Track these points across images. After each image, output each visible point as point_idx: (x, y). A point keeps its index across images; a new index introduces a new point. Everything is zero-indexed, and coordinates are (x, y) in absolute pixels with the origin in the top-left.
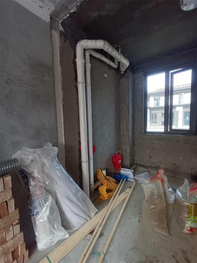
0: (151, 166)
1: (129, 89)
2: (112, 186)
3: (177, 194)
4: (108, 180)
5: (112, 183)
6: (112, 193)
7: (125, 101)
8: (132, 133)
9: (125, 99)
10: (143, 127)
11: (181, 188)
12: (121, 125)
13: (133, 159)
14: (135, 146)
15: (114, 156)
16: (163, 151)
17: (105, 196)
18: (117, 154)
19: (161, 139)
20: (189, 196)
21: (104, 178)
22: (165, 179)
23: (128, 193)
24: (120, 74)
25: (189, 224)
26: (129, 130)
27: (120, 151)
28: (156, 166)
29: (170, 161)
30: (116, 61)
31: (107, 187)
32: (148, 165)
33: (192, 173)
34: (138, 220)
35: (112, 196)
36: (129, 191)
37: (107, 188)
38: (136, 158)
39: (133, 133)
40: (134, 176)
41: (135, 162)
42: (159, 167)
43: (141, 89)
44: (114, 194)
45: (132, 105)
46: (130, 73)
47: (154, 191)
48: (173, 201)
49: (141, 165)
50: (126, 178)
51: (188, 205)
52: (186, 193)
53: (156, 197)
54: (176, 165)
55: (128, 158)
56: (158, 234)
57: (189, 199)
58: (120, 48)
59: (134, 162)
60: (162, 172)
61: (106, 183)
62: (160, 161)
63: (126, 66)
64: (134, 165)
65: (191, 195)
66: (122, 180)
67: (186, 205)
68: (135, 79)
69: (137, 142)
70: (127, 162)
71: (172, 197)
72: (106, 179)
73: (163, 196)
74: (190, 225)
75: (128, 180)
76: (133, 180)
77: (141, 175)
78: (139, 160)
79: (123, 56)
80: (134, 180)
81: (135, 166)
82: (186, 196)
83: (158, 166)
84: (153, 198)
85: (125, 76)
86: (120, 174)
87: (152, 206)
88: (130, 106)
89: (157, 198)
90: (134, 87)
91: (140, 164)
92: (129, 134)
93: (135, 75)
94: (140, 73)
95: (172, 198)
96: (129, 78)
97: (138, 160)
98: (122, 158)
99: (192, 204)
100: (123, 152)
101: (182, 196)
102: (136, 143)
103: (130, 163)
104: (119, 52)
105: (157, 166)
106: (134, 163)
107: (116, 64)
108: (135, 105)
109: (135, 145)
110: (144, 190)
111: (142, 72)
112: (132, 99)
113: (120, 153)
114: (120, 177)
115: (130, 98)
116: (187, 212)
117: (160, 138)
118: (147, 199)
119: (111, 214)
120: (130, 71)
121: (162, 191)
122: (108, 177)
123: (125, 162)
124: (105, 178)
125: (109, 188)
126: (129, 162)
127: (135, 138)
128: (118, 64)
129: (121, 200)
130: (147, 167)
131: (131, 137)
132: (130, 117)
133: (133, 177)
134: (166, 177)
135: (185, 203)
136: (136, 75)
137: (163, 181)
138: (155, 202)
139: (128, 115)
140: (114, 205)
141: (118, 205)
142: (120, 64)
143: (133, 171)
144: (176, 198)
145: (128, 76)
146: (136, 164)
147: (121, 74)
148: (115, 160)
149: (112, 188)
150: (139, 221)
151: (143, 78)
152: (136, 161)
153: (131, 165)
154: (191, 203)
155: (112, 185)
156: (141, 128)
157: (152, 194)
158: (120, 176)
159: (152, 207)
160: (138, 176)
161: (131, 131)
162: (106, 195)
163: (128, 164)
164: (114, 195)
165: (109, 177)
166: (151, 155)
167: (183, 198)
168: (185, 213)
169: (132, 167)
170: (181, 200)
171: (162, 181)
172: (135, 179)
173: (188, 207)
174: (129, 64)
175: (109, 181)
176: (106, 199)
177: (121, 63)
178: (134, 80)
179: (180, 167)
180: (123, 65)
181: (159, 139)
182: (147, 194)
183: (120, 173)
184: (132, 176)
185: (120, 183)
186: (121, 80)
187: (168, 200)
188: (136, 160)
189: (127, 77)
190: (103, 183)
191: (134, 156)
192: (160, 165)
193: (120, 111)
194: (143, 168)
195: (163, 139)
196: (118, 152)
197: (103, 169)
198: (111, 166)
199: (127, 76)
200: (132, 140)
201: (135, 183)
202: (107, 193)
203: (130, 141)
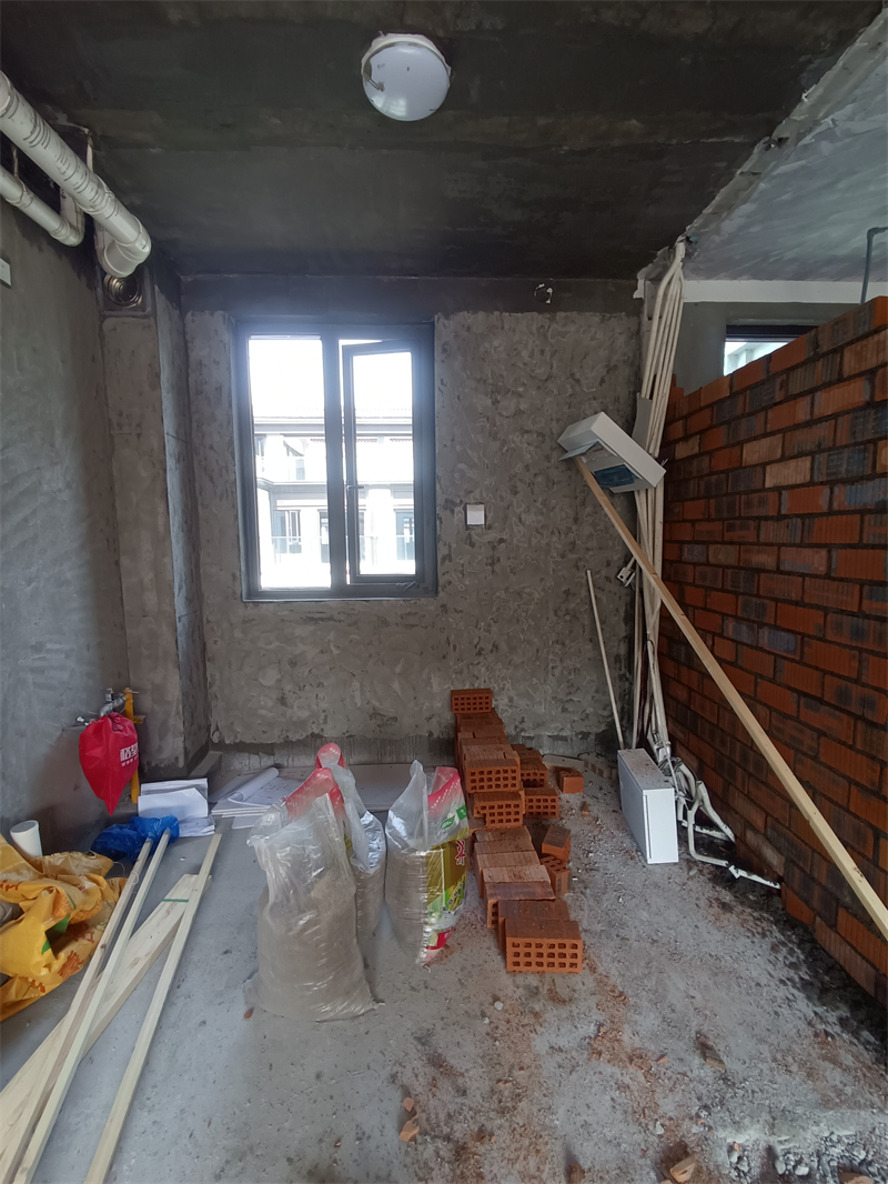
0: (286, 742)
1: (158, 376)
2: (85, 903)
3: (392, 827)
4: (60, 874)
5: (88, 885)
6: (91, 940)
7: (139, 435)
8: (189, 601)
9: (139, 425)
10: (243, 569)
11: (401, 800)
12: (125, 562)
13: (199, 728)
14: (208, 664)
15: (91, 731)
16: (331, 669)
17: (44, 972)
18: (109, 715)
19: (322, 619)
20: (429, 823)
21: (28, 874)
22: (347, 779)
23: (187, 901)
24: (99, 290)
25: (433, 925)
26: (171, 587)
27: (127, 699)
28: (307, 736)
29: (359, 705)
30: (67, 204)
31: (55, 918)
32: (275, 737)
33: (431, 734)
34: (243, 1009)
35: (90, 957)
36: (188, 889)
37: (52, 923)
38: (218, 718)
39: (195, 599)
40: (211, 805)
41: (215, 739)
42: (322, 737)
43: (219, 389)
44: (105, 938)
45: (178, 461)
46: (161, 301)
47: (304, 849)
48: (378, 862)
49: (241, 747)
50: (168, 830)
51: (427, 857)
52: (421, 812)
53: (314, 874)
54: (380, 715)
55: (177, 723)
56: (332, 1023)
57: (430, 833)
58: (90, 141)
59: (209, 740)
60: (330, 755)
61: (48, 899)
62: (324, 711)
63: (131, 251)
64: (211, 752)
65: (433, 818)
66: (146, 847)
67: (422, 857)
68: (188, 337)
69: (215, 642)
70: (172, 746)
71: (375, 846)
72: (40, 877)
73: (343, 859)
74: (436, 927)
75: (184, 833)
76: (210, 825)
77: (245, 791)
78: (232, 723)
79: (113, 197)
80: (213, 827)
81: (213, 755)
82: (419, 823)
83: (316, 732)
84: (305, 880)
85: (134, 309)
86: (133, 820)
87: (301, 919)
88: (171, 463)
89: (319, 876)
90: (188, 376)
91: (237, 741)
92: (173, 605)
93: (189, 314)
94: (212, 314)
95: (372, 851)
96: (152, 320)
97: (226, 726)
98: (142, 735)
99: (438, 848)
100: (147, 702)
101: (407, 831)
102: (211, 647)
103: (185, 748)
104: (84, 160)
105: (312, 734)
106: (207, 743)
107: (72, 226)
108: (196, 464)
109: (209, 655)
110: (263, 859)
111: (221, 312)
112: (177, 432)
113: (129, 708)
114: (132, 833)
115: (169, 425)
116: (424, 882)
117: (317, 616)
118: (277, 897)
119: (87, 1058)
120: (162, 291)
121: (338, 839)
122: (57, 859)
123: (160, 750)
124: (37, 866)
125: (68, 915)
126: (181, 745)
127: (208, 622)
128: (80, 227)
129: (146, 955)
130: (269, 749)
131: (183, 619)
132: (175, 521)
133: (210, 812)
134: (350, 774)
135: (417, 854)
136: (193, 315)
137: (339, 792)
138: (312, 894)
139: (161, 509)
140: (106, 997)
141: (134, 988)
142: (99, 234)
143: (204, 782)
144: (389, 844)
145: (149, 309)
146: (221, 746)
147: (107, 288)
148: (97, 752)
149: (88, 908)
150: (249, 1014)
151: (227, 337)
152: (217, 734)
153: (191, 756)
154: (435, 844)
155: (87, 892)
156: (234, 575)
157: (298, 866)
158: (135, 829)
159: (302, 922)
160: (229, 799)
161: (180, 588)
162: (48, 966)
163: (177, 759)
164: (102, 947)
165: (66, 854)
166: (284, 694)
167: (411, 835)
168: (420, 892)
169: (199, 766)
170: (405, 845)
171: (336, 795)
172: (217, 821)
173: (427, 864)
174: (148, 250)
175: (64, 881)
176: (48, 989)
177: (103, 228)
178: (186, 343)
179: (395, 719)
180: (113, 244)
181: (312, 619)
182: (275, 874)
183: (137, 814)
184: (202, 809)
185: (138, 865)
186: (109, 323)
187: (360, 866)
188: (217, 729)
189: (145, 317)
190: (21, 904)
191: (207, 710)
192: (322, 730)
193: (112, 489)
194: (252, 756)
195: (331, 619)
196: (116, 704)
197: (18, 822)
198: (76, 788)
199: (142, 307)
200: (193, 632)
201: (217, 839)
202: (56, 952)
203: (182, 640)
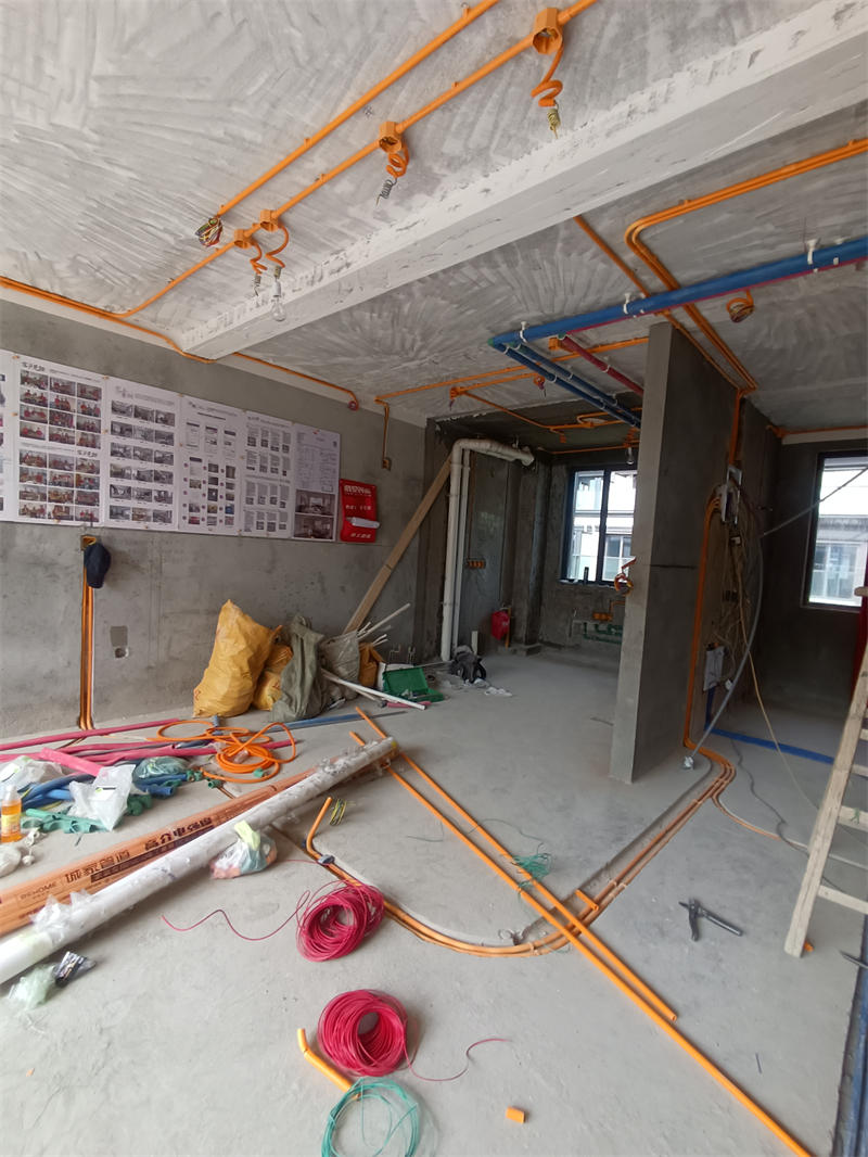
7: (526, 515)
8: (537, 579)
9: (527, 512)
10: (561, 568)
12: (517, 560)
13: (532, 632)
14: (541, 606)
15: (495, 613)
18: (502, 611)
19: (590, 594)
26: (529, 571)
27: (509, 608)
38: (542, 630)
39: (540, 578)
41: (540, 638)
43: (560, 495)
45: (540, 524)
46: (542, 467)
55: (525, 624)
58: (518, 438)
59: (538, 637)
64: (538, 642)
68: (552, 475)
69: (547, 597)
70: (522, 632)
78: (548, 633)
79: (522, 453)
85: (532, 472)
88: (536, 525)
90: (550, 490)
91: (548, 641)
92: (529, 579)
93: (553, 467)
94: (561, 466)
96: (538, 474)
97: (545, 634)
98: (513, 623)
100: (516, 614)
102: (544, 600)
103: (527, 635)
106: (537, 639)
108: (547, 526)
109: (542, 602)
111: (565, 465)
112: (541, 514)
113: (509, 612)
115: (538, 511)
117: (588, 592)
120: (542, 463)
123: (517, 633)
126: (525, 633)
127: (544, 589)
131: (533, 585)
132: (535, 549)
139: (530, 543)
145: (537, 471)
146: (542, 641)
147: (524, 466)
148: (496, 620)
151: (567, 475)
152: (540, 635)
153: (528, 638)
156: (557, 571)
161: (533, 573)
163: (523, 638)
178: (551, 477)
181: (586, 593)
186: (524, 477)
189: (535, 474)
191: (538, 625)
193: (515, 534)
196: (505, 608)
197: (474, 630)
199: (534, 471)
200: (536, 591)
203: (531, 593)
